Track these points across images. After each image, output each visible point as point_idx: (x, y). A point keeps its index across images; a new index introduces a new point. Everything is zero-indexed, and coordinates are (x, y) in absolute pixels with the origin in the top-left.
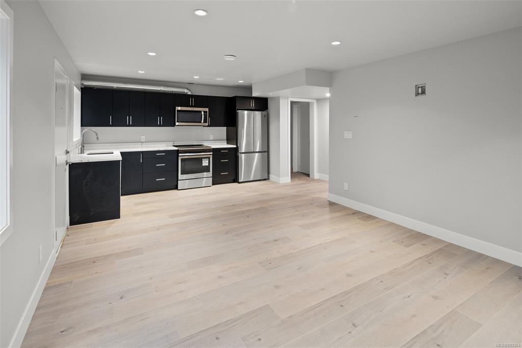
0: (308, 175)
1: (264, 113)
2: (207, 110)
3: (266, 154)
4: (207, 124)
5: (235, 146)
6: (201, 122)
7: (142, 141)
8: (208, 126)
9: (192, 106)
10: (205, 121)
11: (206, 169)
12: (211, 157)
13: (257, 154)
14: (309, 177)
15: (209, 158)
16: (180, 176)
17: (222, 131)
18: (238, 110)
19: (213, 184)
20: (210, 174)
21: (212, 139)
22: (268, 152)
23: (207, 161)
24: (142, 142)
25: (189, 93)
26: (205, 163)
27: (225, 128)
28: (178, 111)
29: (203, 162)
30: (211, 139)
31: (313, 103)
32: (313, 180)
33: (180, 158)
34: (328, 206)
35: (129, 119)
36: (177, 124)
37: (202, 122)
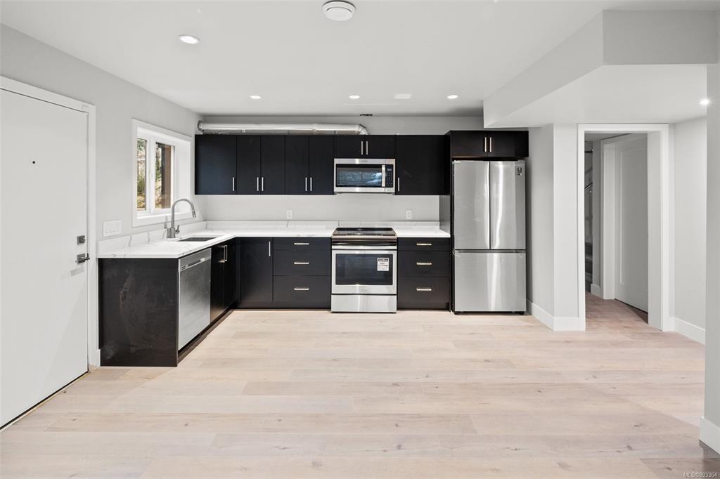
0: (643, 315)
1: (521, 164)
2: (392, 162)
3: (523, 256)
4: (393, 190)
5: (447, 235)
6: (381, 187)
7: (288, 218)
8: (397, 193)
9: (364, 156)
10: (389, 185)
11: (385, 279)
12: (395, 254)
13: (496, 255)
14: (646, 320)
15: (390, 257)
16: (335, 288)
17: (432, 203)
18: (454, 159)
19: (399, 308)
20: (393, 289)
21: (410, 218)
22: (528, 251)
23: (387, 263)
24: (288, 221)
25: (364, 132)
26: (382, 266)
27: (438, 196)
28: (338, 165)
29: (379, 263)
30: (408, 218)
31: (657, 134)
32: (659, 334)
33: (334, 253)
34: (701, 466)
35: (260, 182)
36: (336, 189)
37: (383, 185)
